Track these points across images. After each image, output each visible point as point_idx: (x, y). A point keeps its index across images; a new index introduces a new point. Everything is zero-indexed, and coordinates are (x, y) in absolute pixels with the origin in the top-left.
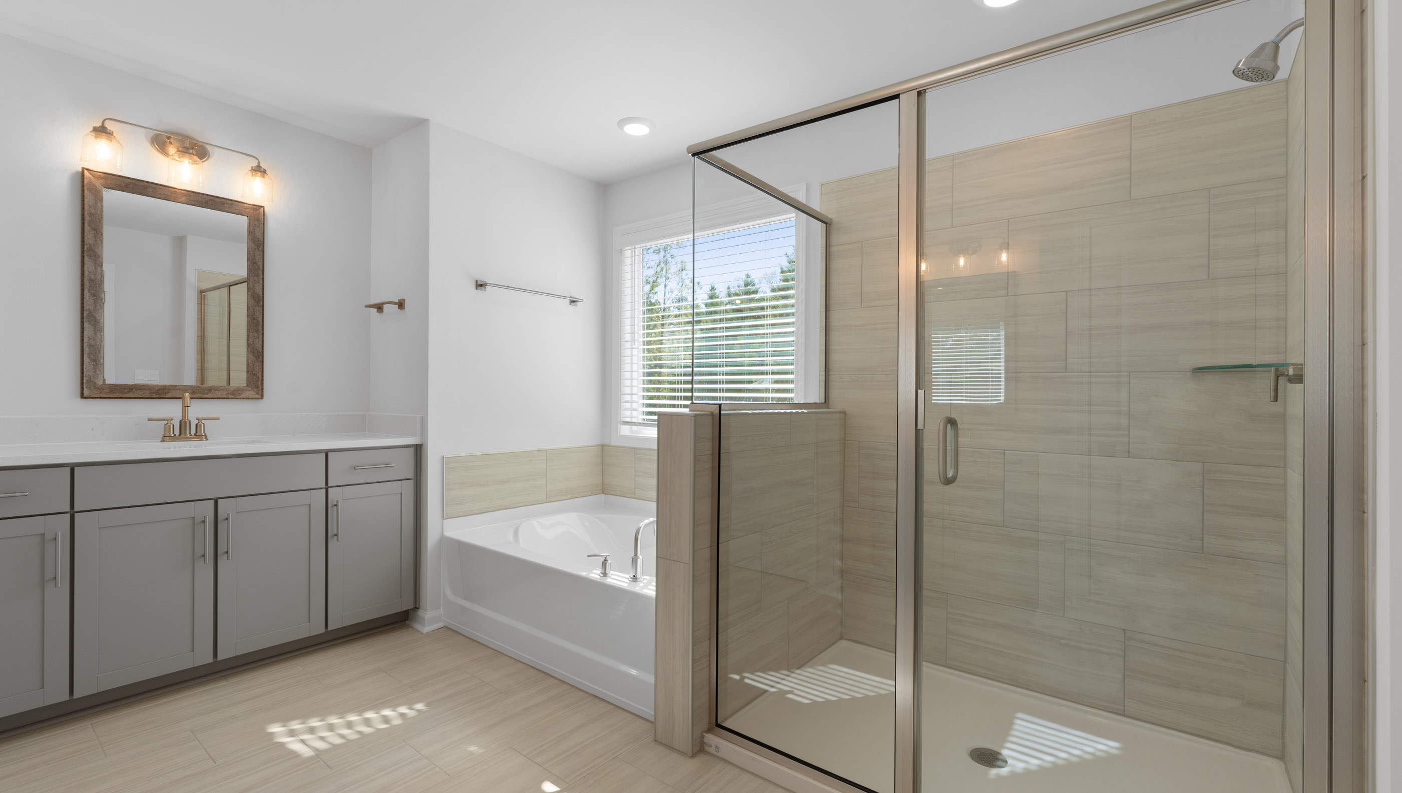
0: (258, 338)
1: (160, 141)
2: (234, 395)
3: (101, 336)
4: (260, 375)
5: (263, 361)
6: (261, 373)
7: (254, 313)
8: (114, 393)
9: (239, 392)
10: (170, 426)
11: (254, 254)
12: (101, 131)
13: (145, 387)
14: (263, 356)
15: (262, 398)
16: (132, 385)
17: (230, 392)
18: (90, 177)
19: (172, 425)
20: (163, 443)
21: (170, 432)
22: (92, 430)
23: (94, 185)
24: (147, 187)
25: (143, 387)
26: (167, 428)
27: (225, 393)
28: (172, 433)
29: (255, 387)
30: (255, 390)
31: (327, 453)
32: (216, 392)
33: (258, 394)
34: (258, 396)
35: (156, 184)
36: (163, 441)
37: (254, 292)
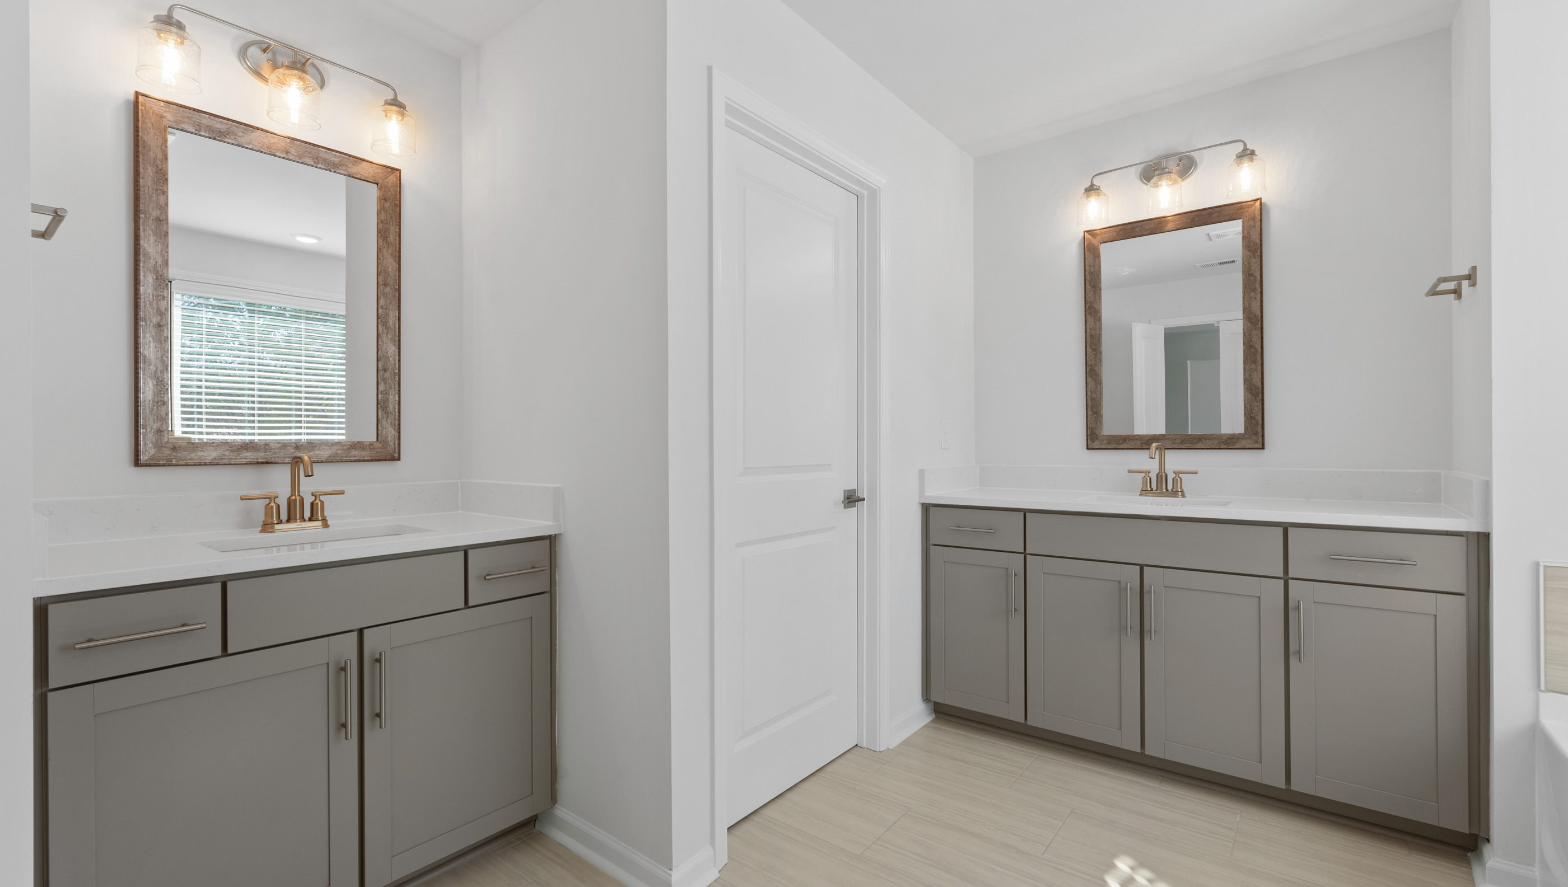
0: (1256, 370)
1: (1150, 173)
2: (1228, 443)
3: (1101, 388)
4: (1259, 418)
5: (1263, 400)
6: (1261, 416)
7: (1251, 339)
8: (1111, 444)
9: (1235, 441)
10: (1147, 479)
11: (1249, 263)
12: (1091, 189)
13: (1137, 437)
14: (1263, 393)
15: (1263, 448)
16: (1126, 436)
17: (1223, 440)
18: (1089, 238)
19: (1149, 479)
20: (1141, 497)
21: (1147, 486)
22: (1094, 479)
23: (1092, 244)
24: (1135, 228)
25: (1135, 438)
26: (1147, 481)
27: (1216, 442)
28: (1149, 487)
29: (1254, 434)
30: (1254, 437)
31: (1285, 528)
32: (1207, 441)
33: (1257, 442)
34: (1256, 446)
35: (1142, 221)
36: (1141, 495)
37: (1250, 313)
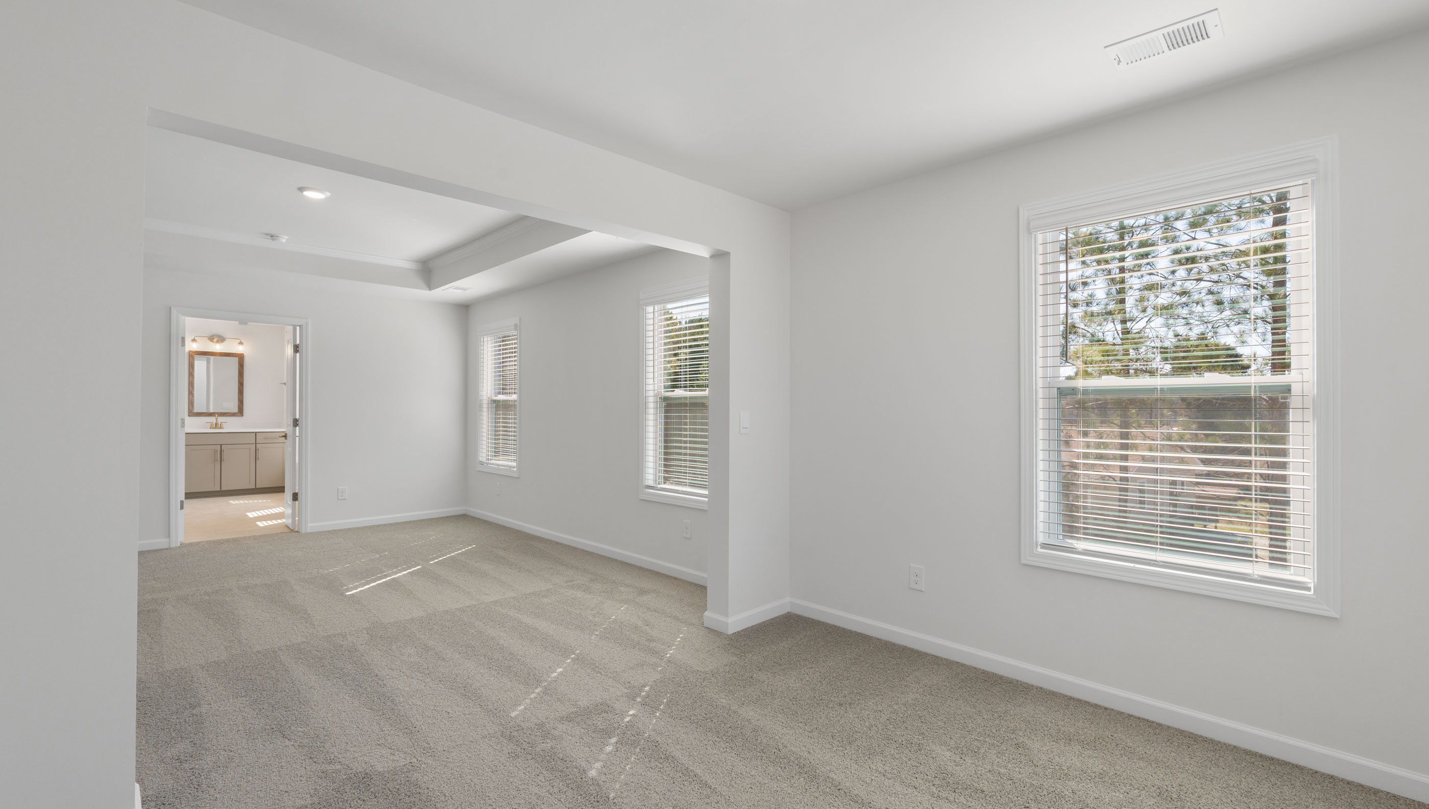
0: (241, 396)
1: (211, 339)
4: (242, 409)
5: (243, 405)
7: (240, 388)
8: (198, 415)
9: (235, 415)
11: (241, 371)
12: (194, 340)
24: (207, 353)
25: (205, 413)
26: (211, 425)
27: (230, 415)
29: (240, 412)
31: (256, 433)
33: (241, 415)
35: (210, 352)
36: (210, 429)
37: (240, 382)
